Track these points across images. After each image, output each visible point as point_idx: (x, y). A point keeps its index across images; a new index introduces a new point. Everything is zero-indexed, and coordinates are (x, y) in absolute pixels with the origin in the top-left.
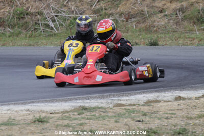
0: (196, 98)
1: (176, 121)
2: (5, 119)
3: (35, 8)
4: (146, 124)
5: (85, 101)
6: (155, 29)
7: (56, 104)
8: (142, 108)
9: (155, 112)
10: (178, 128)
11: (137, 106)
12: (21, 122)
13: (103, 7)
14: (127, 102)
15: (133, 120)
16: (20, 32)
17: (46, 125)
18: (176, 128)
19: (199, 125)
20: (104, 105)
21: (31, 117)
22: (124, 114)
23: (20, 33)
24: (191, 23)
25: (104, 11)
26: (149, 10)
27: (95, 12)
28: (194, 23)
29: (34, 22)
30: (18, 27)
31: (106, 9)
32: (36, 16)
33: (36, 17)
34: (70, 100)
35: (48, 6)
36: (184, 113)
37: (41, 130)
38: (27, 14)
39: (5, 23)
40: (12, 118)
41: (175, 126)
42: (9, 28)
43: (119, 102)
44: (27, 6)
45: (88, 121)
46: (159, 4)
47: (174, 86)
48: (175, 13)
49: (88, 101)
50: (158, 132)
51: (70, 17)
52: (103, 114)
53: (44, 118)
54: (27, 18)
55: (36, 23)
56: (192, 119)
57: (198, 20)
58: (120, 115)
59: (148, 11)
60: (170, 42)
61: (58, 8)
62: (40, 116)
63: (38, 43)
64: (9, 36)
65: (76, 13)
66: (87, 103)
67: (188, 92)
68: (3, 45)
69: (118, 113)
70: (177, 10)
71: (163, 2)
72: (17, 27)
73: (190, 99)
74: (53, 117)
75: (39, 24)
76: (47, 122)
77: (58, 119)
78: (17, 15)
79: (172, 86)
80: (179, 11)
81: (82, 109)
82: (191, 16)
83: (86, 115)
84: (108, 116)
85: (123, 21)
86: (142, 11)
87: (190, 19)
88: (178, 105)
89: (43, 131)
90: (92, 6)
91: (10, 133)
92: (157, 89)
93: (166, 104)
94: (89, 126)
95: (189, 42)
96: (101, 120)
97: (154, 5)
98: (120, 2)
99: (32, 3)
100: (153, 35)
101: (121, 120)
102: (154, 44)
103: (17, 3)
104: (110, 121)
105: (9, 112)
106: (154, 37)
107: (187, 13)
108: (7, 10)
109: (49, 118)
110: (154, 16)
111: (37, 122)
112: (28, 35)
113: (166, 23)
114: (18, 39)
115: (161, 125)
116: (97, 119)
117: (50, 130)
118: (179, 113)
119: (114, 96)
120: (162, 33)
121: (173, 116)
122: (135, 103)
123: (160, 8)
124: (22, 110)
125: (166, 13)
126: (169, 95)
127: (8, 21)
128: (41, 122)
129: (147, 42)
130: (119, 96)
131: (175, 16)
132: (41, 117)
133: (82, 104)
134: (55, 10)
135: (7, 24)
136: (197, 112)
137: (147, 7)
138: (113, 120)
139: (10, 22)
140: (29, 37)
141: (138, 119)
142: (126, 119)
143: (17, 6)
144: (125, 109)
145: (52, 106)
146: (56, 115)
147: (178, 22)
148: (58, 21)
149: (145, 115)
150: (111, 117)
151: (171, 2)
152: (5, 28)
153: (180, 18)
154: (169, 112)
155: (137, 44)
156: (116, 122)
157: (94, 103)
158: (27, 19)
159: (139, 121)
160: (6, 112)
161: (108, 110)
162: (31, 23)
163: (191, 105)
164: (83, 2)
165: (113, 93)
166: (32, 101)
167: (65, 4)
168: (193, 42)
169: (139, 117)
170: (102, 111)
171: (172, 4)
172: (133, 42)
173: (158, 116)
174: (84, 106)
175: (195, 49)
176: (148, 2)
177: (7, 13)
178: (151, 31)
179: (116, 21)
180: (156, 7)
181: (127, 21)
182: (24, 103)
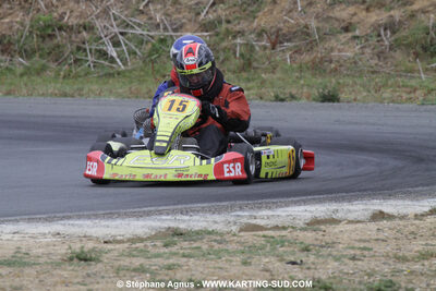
1: (372, 265)
2: (8, 253)
3: (77, 17)
4: (309, 269)
5: (179, 217)
6: (333, 66)
7: (118, 222)
8: (301, 235)
9: (327, 245)
10: (376, 281)
11: (290, 229)
12: (41, 260)
14: (269, 222)
15: (282, 260)
16: (44, 65)
17: (94, 268)
18: (371, 280)
19: (422, 275)
20: (219, 227)
21: (62, 250)
22: (262, 248)
23: (44, 68)
24: (408, 55)
25: (224, 25)
26: (320, 25)
27: (205, 27)
28: (417, 55)
29: (74, 47)
30: (41, 56)
31: (228, 22)
32: (79, 32)
33: (80, 36)
34: (148, 214)
35: (106, 11)
36: (389, 248)
37: (84, 277)
38: (60, 29)
39: (12, 47)
40: (24, 251)
41: (369, 275)
42: (21, 57)
43: (254, 222)
44: (61, 10)
45: (185, 260)
46: (343, 13)
47: (371, 190)
48: (376, 33)
49: (187, 217)
50: (334, 286)
51: (152, 37)
52: (216, 246)
53: (93, 250)
54: (61, 37)
55: (79, 49)
56: (408, 261)
57: (425, 49)
58: (253, 249)
59: (318, 29)
60: (365, 94)
61: (126, 16)
62: (83, 247)
63: (82, 89)
64: (22, 75)
65: (165, 29)
66: (184, 221)
67: (400, 202)
68: (8, 93)
69: (250, 244)
70: (380, 26)
71: (352, 9)
72: (37, 55)
73: (403, 217)
74: (110, 251)
75: (85, 50)
76: (97, 260)
77: (122, 255)
78: (38, 29)
79: (365, 190)
80: (385, 29)
81: (173, 235)
82: (410, 39)
83: (181, 248)
84: (227, 250)
85: (265, 48)
86: (306, 27)
87: (409, 46)
88: (378, 229)
89: (88, 280)
90: (199, 14)
91: (17, 282)
92: (333, 195)
93: (352, 227)
94: (187, 270)
95: (405, 96)
96: (212, 260)
97: (331, 15)
98: (259, 6)
99: (71, 4)
100: (327, 79)
101: (254, 261)
102: (330, 98)
103: (39, 4)
104: (231, 261)
105: (16, 237)
106: (331, 83)
107: (404, 33)
108: (18, 19)
109: (101, 252)
110: (330, 39)
111: (76, 261)
112: (62, 73)
113: (356, 54)
114: (39, 80)
115: (341, 272)
116: (203, 255)
117: (103, 277)
118: (380, 248)
119: (241, 208)
120: (348, 75)
121: (366, 253)
122: (286, 224)
123: (344, 21)
124: (45, 234)
125: (357, 33)
126: (359, 208)
127: (19, 41)
128: (86, 260)
129: (315, 92)
130: (252, 208)
131: (375, 39)
132: (85, 250)
133: (173, 225)
134: (119, 21)
135: (16, 48)
136: (417, 246)
137: (317, 17)
138: (238, 259)
139: (24, 44)
140: (64, 77)
141: (293, 259)
142: (266, 257)
143: (39, 10)
144: (264, 236)
145: (108, 226)
146: (118, 246)
147: (382, 52)
148: (126, 45)
149: (306, 249)
151: (368, 10)
152: (12, 56)
153: (387, 43)
154: (357, 245)
155: (293, 97)
156: (245, 263)
157: (198, 221)
158: (59, 38)
159: (294, 263)
160: (9, 237)
161: (227, 237)
162: (69, 48)
163: (406, 231)
164: (180, 4)
165: (238, 202)
166: (65, 214)
167: (141, 8)
168: (412, 95)
169: (293, 253)
170: (215, 241)
171: (369, 14)
172: (285, 94)
173: (335, 253)
174: (178, 228)
175: (416, 111)
176: (319, 8)
177: (17, 26)
178: (325, 71)
179: (251, 48)
180: (337, 20)
181: (273, 49)
182: (49, 220)
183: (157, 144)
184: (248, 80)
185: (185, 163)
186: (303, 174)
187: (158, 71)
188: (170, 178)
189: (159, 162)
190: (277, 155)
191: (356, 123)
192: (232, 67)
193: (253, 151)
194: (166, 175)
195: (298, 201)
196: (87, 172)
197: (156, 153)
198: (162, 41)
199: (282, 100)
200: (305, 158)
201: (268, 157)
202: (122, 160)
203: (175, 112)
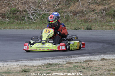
0: (113, 59)
1: (102, 72)
2: (6, 70)
3: (22, 8)
4: (85, 73)
5: (50, 60)
6: (90, 20)
7: (34, 62)
8: (83, 64)
9: (90, 67)
11: (80, 63)
12: (14, 72)
13: (61, 8)
14: (74, 61)
15: (78, 71)
16: (14, 21)
17: (28, 74)
20: (61, 63)
21: (20, 69)
22: (72, 68)
23: (14, 22)
24: (110, 17)
25: (61, 10)
26: (86, 10)
27: (56, 11)
28: (112, 17)
29: (22, 16)
30: (13, 19)
31: (62, 9)
32: (23, 12)
34: (42, 59)
35: (30, 7)
36: (106, 68)
38: (18, 11)
39: (5, 16)
40: (9, 69)
41: (101, 75)
42: (8, 19)
43: (70, 61)
44: (18, 7)
45: (52, 71)
46: (92, 6)
48: (101, 12)
49: (52, 60)
51: (42, 13)
52: (60, 68)
53: (28, 69)
54: (18, 14)
55: (23, 17)
56: (111, 71)
57: (114, 15)
59: (86, 11)
60: (98, 28)
61: (35, 8)
63: (24, 27)
64: (8, 24)
65: (45, 11)
66: (52, 61)
67: (108, 56)
68: (4, 28)
69: (69, 67)
70: (102, 10)
71: (95, 6)
73: (109, 60)
74: (32, 69)
75: (24, 17)
76: (29, 72)
77: (35, 70)
78: (12, 12)
79: (99, 53)
80: (103, 11)
81: (49, 65)
82: (110, 13)
83: (51, 68)
84: (63, 69)
85: (72, 16)
86: (83, 10)
87: (110, 15)
88: (103, 63)
90: (54, 7)
92: (91, 54)
93: (96, 62)
95: (109, 28)
96: (59, 71)
97: (89, 7)
98: (70, 5)
99: (21, 5)
100: (88, 24)
101: (71, 71)
102: (89, 29)
103: (12, 5)
104: (64, 71)
105: (7, 66)
106: (90, 25)
107: (108, 12)
108: (7, 9)
109: (30, 69)
110: (89, 13)
111: (23, 72)
113: (96, 17)
114: (12, 25)
115: (93, 74)
116: (57, 70)
118: (104, 68)
119: (66, 58)
120: (94, 23)
121: (100, 69)
123: (93, 8)
124: (15, 65)
125: (96, 12)
126: (98, 57)
127: (7, 15)
128: (26, 72)
129: (85, 27)
130: (69, 58)
131: (101, 13)
132: (26, 69)
133: (49, 62)
134: (33, 9)
136: (113, 67)
137: (85, 8)
138: (66, 71)
139: (8, 16)
140: (19, 24)
141: (80, 71)
142: (73, 70)
143: (12, 7)
144: (73, 65)
145: (31, 63)
146: (34, 68)
147: (103, 17)
148: (35, 15)
149: (84, 68)
150: (65, 69)
151: (99, 6)
153: (104, 14)
154: (97, 67)
155: (79, 29)
156: (68, 72)
157: (55, 61)
159: (81, 72)
160: (6, 66)
161: (63, 65)
162: (20, 16)
163: (110, 63)
164: (49, 5)
165: (66, 56)
166: (20, 60)
167: (39, 6)
168: (111, 28)
169: (81, 69)
170: (60, 66)
171: (99, 7)
172: (77, 28)
173: (92, 69)
174: (50, 63)
175: (112, 32)
176: (86, 5)
177: (6, 11)
178: (88, 22)
179: (68, 16)
180: (91, 8)
181: (74, 16)
182: (16, 61)
183: (42, 41)
184: (68, 24)
185: (50, 46)
186: (82, 49)
187: (44, 22)
188: (46, 50)
189: (43, 46)
190: (75, 44)
191: (96, 35)
192: (63, 21)
193: (68, 43)
194: (45, 49)
195: (82, 56)
196: (24, 49)
197: (42, 44)
198: (45, 14)
199: (77, 29)
200: (82, 44)
201: (72, 44)
202: (33, 45)
203: (47, 33)
